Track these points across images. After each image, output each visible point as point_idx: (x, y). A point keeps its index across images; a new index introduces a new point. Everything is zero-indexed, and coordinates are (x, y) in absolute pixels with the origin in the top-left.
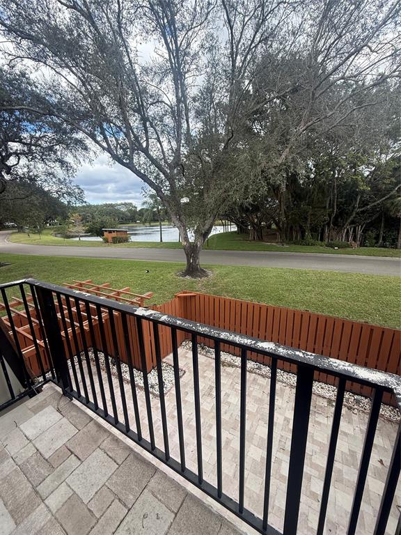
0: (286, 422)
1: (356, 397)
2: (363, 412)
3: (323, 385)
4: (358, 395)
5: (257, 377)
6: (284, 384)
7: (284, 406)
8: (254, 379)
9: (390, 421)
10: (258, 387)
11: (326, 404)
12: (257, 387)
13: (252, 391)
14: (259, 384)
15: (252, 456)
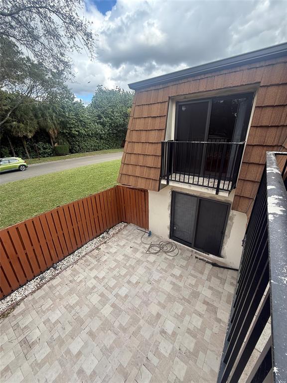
0: (96, 279)
1: (101, 236)
2: (109, 239)
3: (86, 245)
4: (100, 235)
5: (49, 284)
6: (70, 267)
7: (86, 274)
8: (50, 287)
9: (117, 233)
10: (60, 287)
11: (97, 251)
12: (58, 288)
13: (60, 294)
14: (57, 285)
15: (109, 313)
